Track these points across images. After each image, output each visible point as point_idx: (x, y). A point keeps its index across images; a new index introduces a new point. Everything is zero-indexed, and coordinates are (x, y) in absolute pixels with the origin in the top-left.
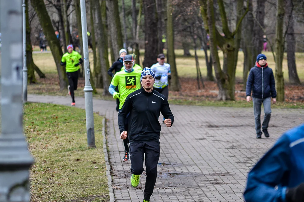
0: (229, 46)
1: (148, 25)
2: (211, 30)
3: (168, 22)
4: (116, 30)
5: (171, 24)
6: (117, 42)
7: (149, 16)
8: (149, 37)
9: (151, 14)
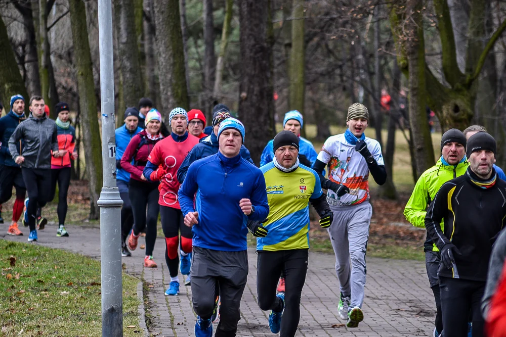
0: (456, 109)
1: (248, 53)
2: (413, 66)
3: (293, 50)
4: (172, 60)
5: (299, 55)
6: (173, 90)
7: (252, 30)
8: (251, 82)
9: (257, 26)
